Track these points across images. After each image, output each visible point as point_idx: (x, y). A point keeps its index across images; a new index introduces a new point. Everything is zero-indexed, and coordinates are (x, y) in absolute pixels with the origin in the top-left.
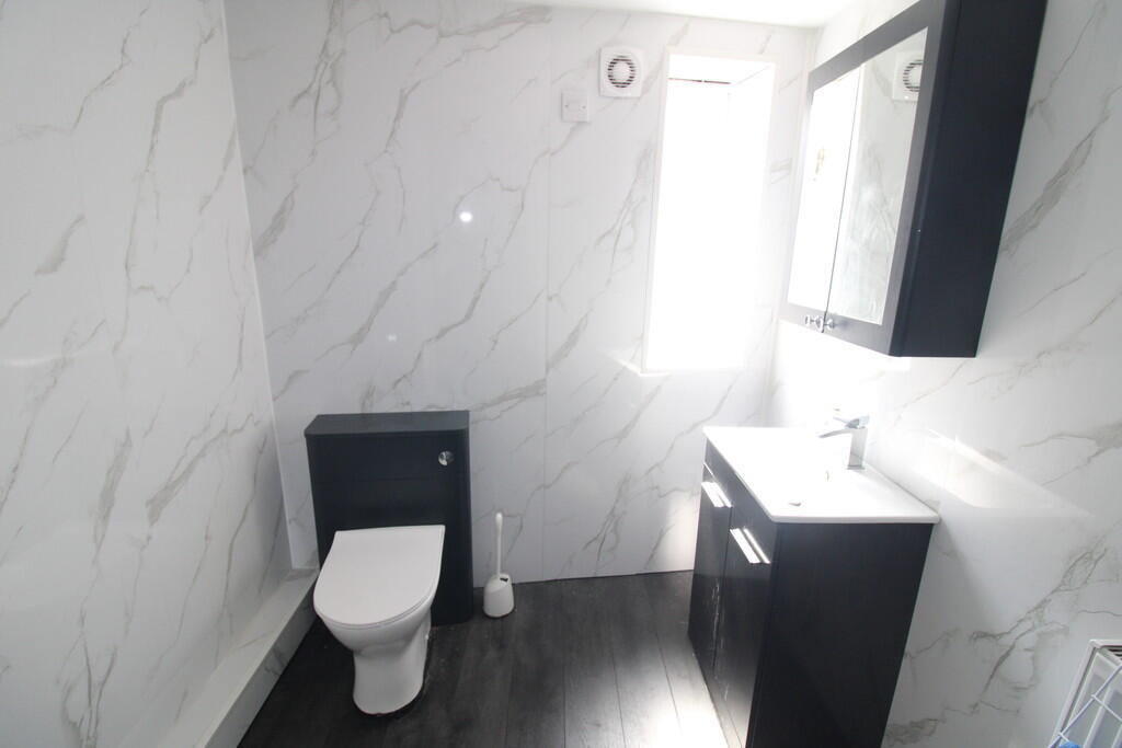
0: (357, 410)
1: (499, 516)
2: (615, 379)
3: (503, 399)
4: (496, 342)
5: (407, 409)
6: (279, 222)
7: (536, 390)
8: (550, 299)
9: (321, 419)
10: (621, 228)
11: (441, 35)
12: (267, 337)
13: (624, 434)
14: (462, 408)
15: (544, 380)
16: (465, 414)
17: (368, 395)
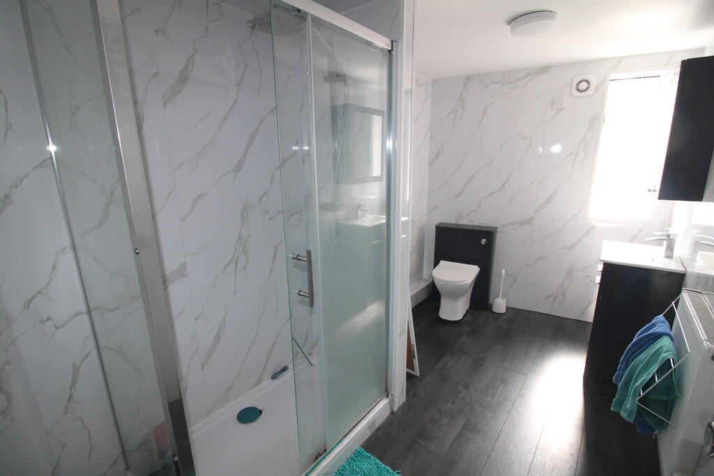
0: (454, 222)
1: (503, 271)
2: (570, 220)
3: (512, 224)
4: (512, 200)
5: (472, 224)
6: (438, 155)
7: (529, 221)
8: (539, 182)
9: (441, 223)
10: (578, 152)
11: (503, 85)
12: (428, 193)
13: (572, 247)
14: (494, 226)
15: (533, 218)
16: (496, 228)
17: (459, 217)
